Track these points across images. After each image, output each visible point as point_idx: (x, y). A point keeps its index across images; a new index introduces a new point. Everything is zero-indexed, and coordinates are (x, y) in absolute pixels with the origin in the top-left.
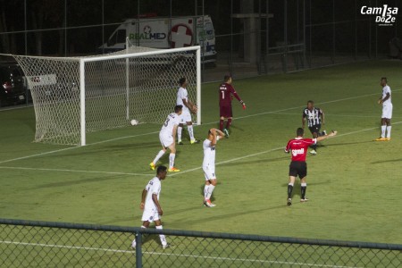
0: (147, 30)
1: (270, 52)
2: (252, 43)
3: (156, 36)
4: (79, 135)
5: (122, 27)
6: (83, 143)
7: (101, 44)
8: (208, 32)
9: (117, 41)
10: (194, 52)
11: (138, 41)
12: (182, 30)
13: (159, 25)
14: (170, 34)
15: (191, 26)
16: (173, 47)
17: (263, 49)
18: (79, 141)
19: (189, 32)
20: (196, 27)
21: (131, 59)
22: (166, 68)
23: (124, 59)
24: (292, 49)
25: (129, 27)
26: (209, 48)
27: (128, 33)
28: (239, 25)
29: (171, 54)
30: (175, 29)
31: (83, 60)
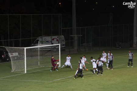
0: (45, 40)
1: (81, 46)
2: (76, 43)
3: (48, 42)
4: (24, 70)
5: (38, 39)
6: (26, 73)
7: (31, 44)
8: (63, 40)
9: (36, 43)
10: (58, 46)
11: (42, 43)
12: (55, 40)
13: (49, 38)
14: (52, 41)
15: (58, 39)
17: (79, 45)
18: (24, 72)
19: (57, 40)
20: (59, 39)
21: (40, 48)
22: (49, 51)
23: (37, 48)
24: (88, 45)
25: (40, 39)
26: (63, 45)
28: (72, 38)
29: (52, 46)
30: (53, 40)
31: (25, 48)
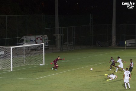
0: (30, 39)
1: (64, 45)
2: (58, 42)
3: (32, 41)
4: (11, 68)
5: (22, 38)
6: (12, 70)
7: (17, 43)
8: (47, 40)
9: (21, 42)
10: (43, 45)
11: (27, 42)
12: (39, 39)
13: (33, 38)
14: (36, 40)
15: (42, 38)
16: (37, 43)
17: (62, 44)
18: (11, 70)
19: (41, 39)
20: (43, 38)
21: (25, 47)
22: (35, 49)
23: (23, 47)
24: (70, 44)
25: (24, 38)
26: (47, 44)
27: (24, 40)
28: (55, 37)
29: (36, 45)
30: (37, 39)
31: (11, 47)
